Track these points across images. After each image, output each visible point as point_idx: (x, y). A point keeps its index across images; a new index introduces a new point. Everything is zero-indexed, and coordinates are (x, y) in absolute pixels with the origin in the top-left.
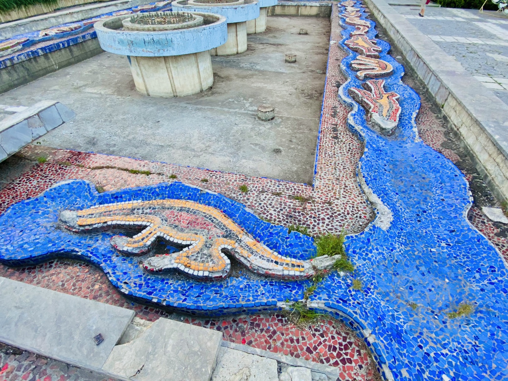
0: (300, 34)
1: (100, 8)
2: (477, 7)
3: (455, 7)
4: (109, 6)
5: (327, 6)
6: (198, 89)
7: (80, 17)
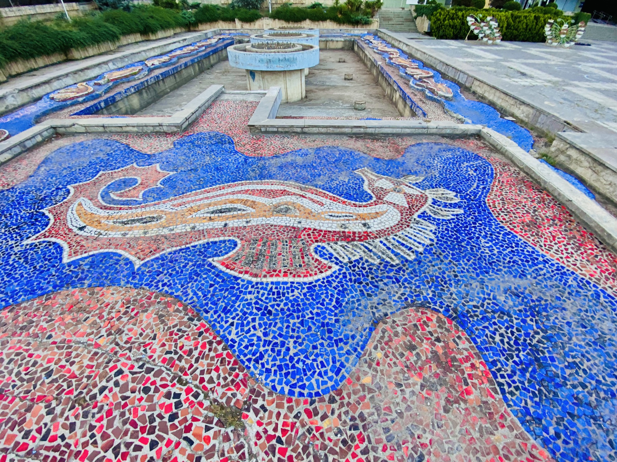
0: (339, 62)
1: (170, 44)
2: (462, 38)
3: (446, 39)
4: (175, 43)
5: (350, 41)
6: (300, 98)
7: (158, 52)
